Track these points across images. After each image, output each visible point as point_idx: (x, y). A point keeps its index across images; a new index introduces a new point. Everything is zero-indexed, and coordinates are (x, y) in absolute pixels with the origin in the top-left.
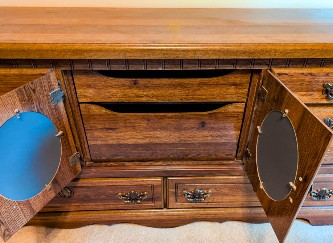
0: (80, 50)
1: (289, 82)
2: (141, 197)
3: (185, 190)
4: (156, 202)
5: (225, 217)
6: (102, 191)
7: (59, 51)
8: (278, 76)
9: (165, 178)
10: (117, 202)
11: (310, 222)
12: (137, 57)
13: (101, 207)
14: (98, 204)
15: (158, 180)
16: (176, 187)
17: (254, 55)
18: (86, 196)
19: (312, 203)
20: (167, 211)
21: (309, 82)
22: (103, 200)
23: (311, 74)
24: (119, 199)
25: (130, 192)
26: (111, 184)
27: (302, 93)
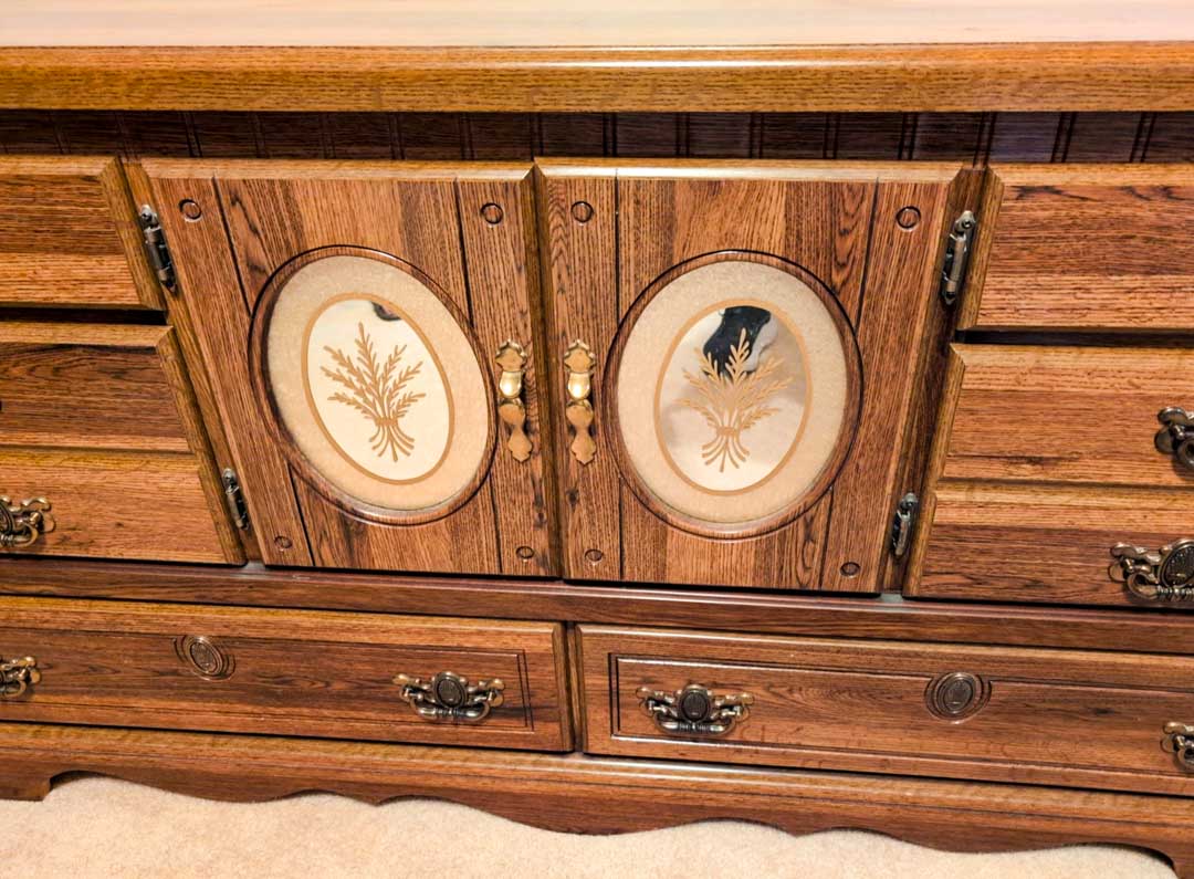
0: (209, 74)
1: (1067, 228)
2: (477, 699)
3: (647, 681)
4: (538, 725)
5: (815, 809)
6: (336, 665)
8: (1017, 199)
9: (568, 626)
10: (393, 712)
11: (1176, 864)
12: (425, 102)
13: (337, 728)
14: (326, 712)
15: (538, 636)
16: (613, 669)
17: (904, 96)
18: (280, 679)
19: (1185, 784)
20: (582, 767)
21: (1159, 228)
22: (341, 699)
23: (1167, 192)
24: (402, 701)
25: (441, 678)
26: (366, 639)
27: (1128, 281)
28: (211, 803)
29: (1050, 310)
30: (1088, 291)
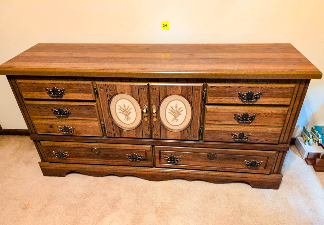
0: (107, 73)
1: (218, 91)
2: (139, 158)
3: (165, 154)
4: (148, 162)
5: (192, 176)
6: (117, 152)
7: (97, 73)
8: (211, 88)
9: (153, 146)
10: (125, 160)
11: (251, 185)
12: (134, 77)
13: (116, 163)
14: (114, 160)
15: (148, 147)
16: (160, 153)
17: (195, 77)
18: (107, 155)
19: (249, 171)
20: (155, 169)
21: (230, 91)
22: (117, 158)
23: (230, 87)
24: (127, 158)
25: (133, 154)
26: (122, 148)
27: (227, 98)
28: (94, 177)
29: (217, 101)
30: (222, 99)
